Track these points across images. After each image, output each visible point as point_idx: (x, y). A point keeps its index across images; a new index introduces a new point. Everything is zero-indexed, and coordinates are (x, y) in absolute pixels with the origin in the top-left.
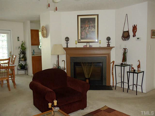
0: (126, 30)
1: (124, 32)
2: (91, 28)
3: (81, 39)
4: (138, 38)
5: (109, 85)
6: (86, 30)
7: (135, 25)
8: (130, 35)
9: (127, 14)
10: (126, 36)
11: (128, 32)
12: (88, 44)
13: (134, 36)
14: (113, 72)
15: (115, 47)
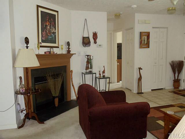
0: (86, 35)
1: (84, 38)
2: (52, 28)
3: (43, 42)
4: (100, 45)
5: (70, 100)
6: (47, 30)
7: (96, 33)
8: (91, 41)
9: (86, 19)
10: (86, 42)
11: (88, 38)
12: (52, 49)
13: (95, 42)
14: (73, 84)
15: (77, 54)
